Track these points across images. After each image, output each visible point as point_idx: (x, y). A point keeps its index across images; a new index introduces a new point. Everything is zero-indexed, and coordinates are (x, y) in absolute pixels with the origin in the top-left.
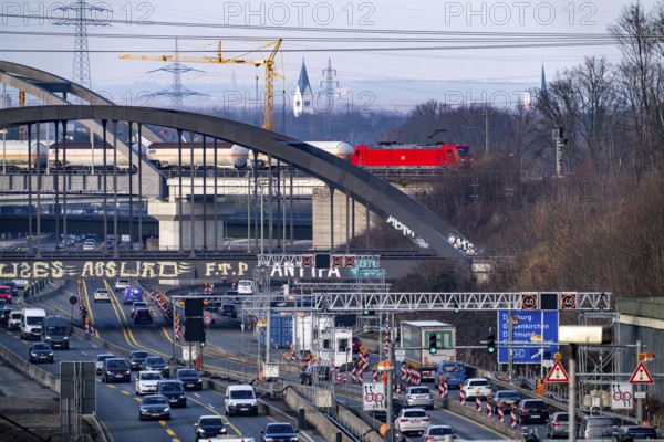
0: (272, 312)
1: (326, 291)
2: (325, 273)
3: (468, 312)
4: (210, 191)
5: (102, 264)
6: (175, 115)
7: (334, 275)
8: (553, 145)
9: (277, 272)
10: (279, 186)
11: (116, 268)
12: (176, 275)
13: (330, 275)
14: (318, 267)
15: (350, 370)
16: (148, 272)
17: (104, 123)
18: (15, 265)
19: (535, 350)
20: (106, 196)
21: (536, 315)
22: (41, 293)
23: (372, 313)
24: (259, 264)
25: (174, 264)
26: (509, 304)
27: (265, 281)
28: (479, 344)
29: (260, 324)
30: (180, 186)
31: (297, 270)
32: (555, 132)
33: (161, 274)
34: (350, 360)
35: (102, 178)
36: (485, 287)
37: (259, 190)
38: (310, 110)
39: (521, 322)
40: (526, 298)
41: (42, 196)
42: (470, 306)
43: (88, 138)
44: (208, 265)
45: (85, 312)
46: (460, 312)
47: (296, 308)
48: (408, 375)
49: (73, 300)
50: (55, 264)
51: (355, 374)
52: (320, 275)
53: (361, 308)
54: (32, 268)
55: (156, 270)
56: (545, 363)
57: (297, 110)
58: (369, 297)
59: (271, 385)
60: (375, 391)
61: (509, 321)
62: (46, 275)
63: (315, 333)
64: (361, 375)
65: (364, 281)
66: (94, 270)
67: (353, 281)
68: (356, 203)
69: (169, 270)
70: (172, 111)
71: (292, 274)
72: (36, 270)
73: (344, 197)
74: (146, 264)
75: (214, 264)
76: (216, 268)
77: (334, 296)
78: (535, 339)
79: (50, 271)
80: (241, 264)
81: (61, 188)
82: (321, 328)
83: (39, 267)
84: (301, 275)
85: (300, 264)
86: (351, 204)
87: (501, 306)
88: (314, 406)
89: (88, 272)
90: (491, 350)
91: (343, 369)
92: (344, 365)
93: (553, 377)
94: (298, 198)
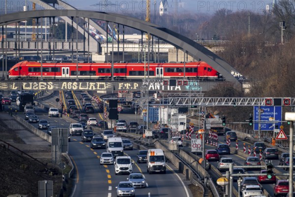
0: (149, 106)
1: (174, 96)
2: (174, 88)
3: (240, 106)
4: (121, 50)
5: (71, 83)
6: (105, 15)
7: (178, 89)
8: (280, 29)
9: (151, 88)
10: (153, 48)
11: (77, 85)
12: (105, 89)
13: (176, 89)
14: (170, 85)
15: (185, 133)
16: (92, 87)
17: (72, 18)
18: (31, 83)
19: (271, 125)
20: (73, 52)
21: (272, 108)
22: (43, 97)
23: (196, 107)
24: (144, 83)
25: (104, 83)
26: (259, 103)
27: (146, 92)
28: (245, 121)
29: (144, 112)
30: (107, 47)
31: (161, 87)
32: (281, 24)
33: (98, 88)
34: (185, 128)
35: (71, 44)
36: (248, 95)
37: (144, 50)
38: (167, 13)
39: (264, 111)
40: (267, 100)
41: (43, 52)
42: (241, 104)
43: (64, 25)
44: (120, 84)
45: (63, 105)
46: (236, 106)
47: (160, 104)
48: (212, 135)
49: (58, 100)
50: (49, 83)
51: (187, 135)
52: (172, 89)
53: (190, 104)
54: (39, 85)
55: (96, 86)
56: (276, 131)
57: (161, 13)
58: (194, 99)
59: (149, 140)
60: (197, 143)
61: (259, 111)
62: (45, 88)
63: (169, 116)
64: (190, 136)
65: (192, 92)
66: (67, 86)
67: (187, 92)
68: (188, 56)
69: (102, 86)
70: (104, 13)
71: (159, 89)
72: (40, 86)
73: (183, 53)
74: (91, 84)
75: (122, 84)
76: (124, 85)
77: (178, 99)
78: (271, 119)
79: (47, 86)
80: (135, 84)
81: (52, 48)
82: (172, 114)
83: (42, 84)
84: (163, 89)
85: (162, 84)
86: (186, 56)
87: (255, 104)
88: (169, 150)
89: (64, 87)
90: (251, 124)
91: (182, 132)
92: (182, 131)
93: (279, 137)
94: (161, 53)
